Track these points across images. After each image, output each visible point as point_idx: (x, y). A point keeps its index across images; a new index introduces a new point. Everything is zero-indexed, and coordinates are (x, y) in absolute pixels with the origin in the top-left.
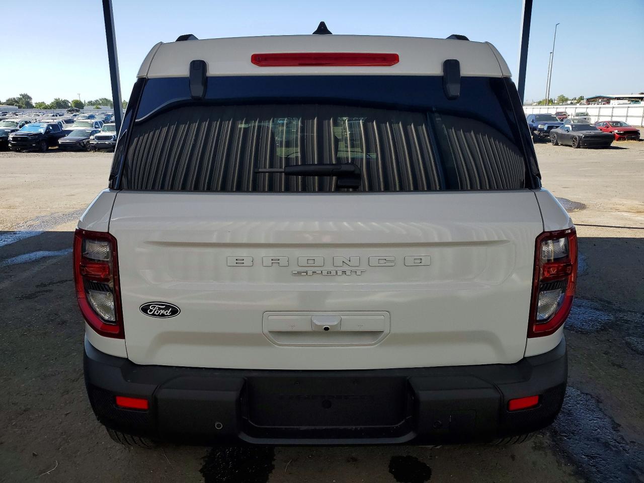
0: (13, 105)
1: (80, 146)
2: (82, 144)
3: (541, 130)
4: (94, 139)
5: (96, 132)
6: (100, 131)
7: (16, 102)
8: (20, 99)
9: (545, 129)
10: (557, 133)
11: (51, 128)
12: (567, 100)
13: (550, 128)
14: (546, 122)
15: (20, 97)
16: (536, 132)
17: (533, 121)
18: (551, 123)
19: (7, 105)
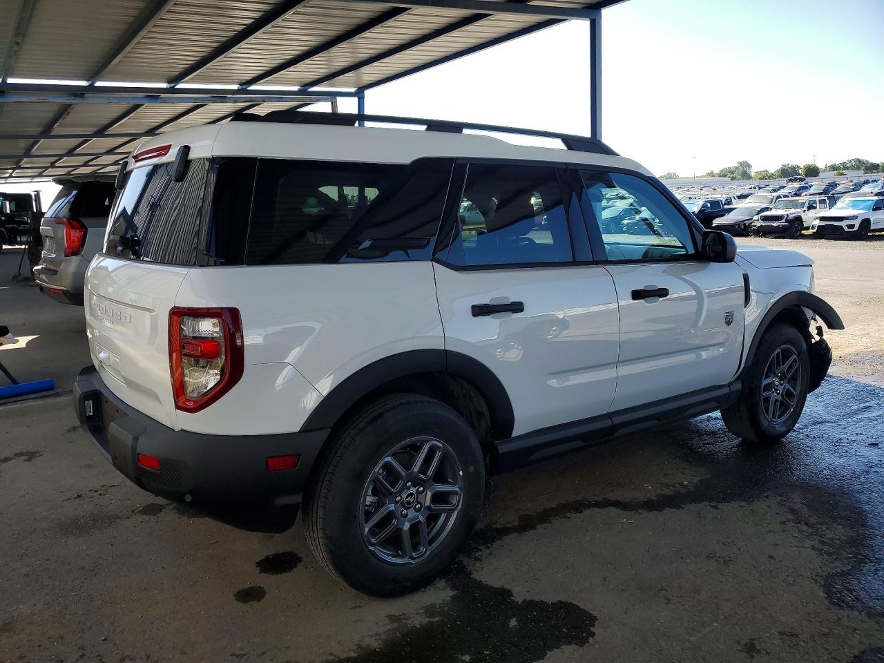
0: (725, 176)
1: (739, 229)
2: (742, 227)
4: (758, 220)
5: (767, 209)
6: (771, 209)
7: (732, 172)
8: (737, 168)
11: (709, 205)
15: (737, 165)
19: (719, 176)
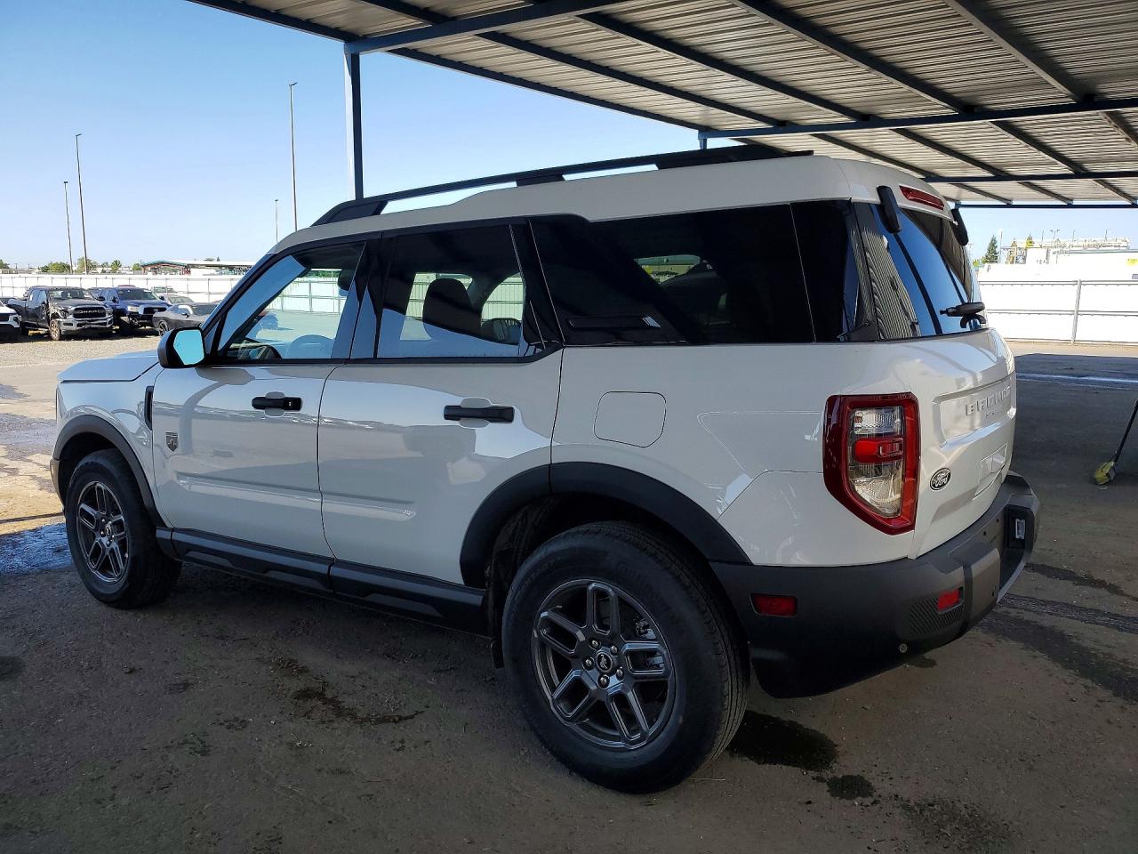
3: (134, 315)
9: (141, 312)
10: (166, 320)
12: (94, 267)
13: (149, 311)
14: (139, 301)
16: (125, 318)
17: (114, 301)
18: (148, 303)
